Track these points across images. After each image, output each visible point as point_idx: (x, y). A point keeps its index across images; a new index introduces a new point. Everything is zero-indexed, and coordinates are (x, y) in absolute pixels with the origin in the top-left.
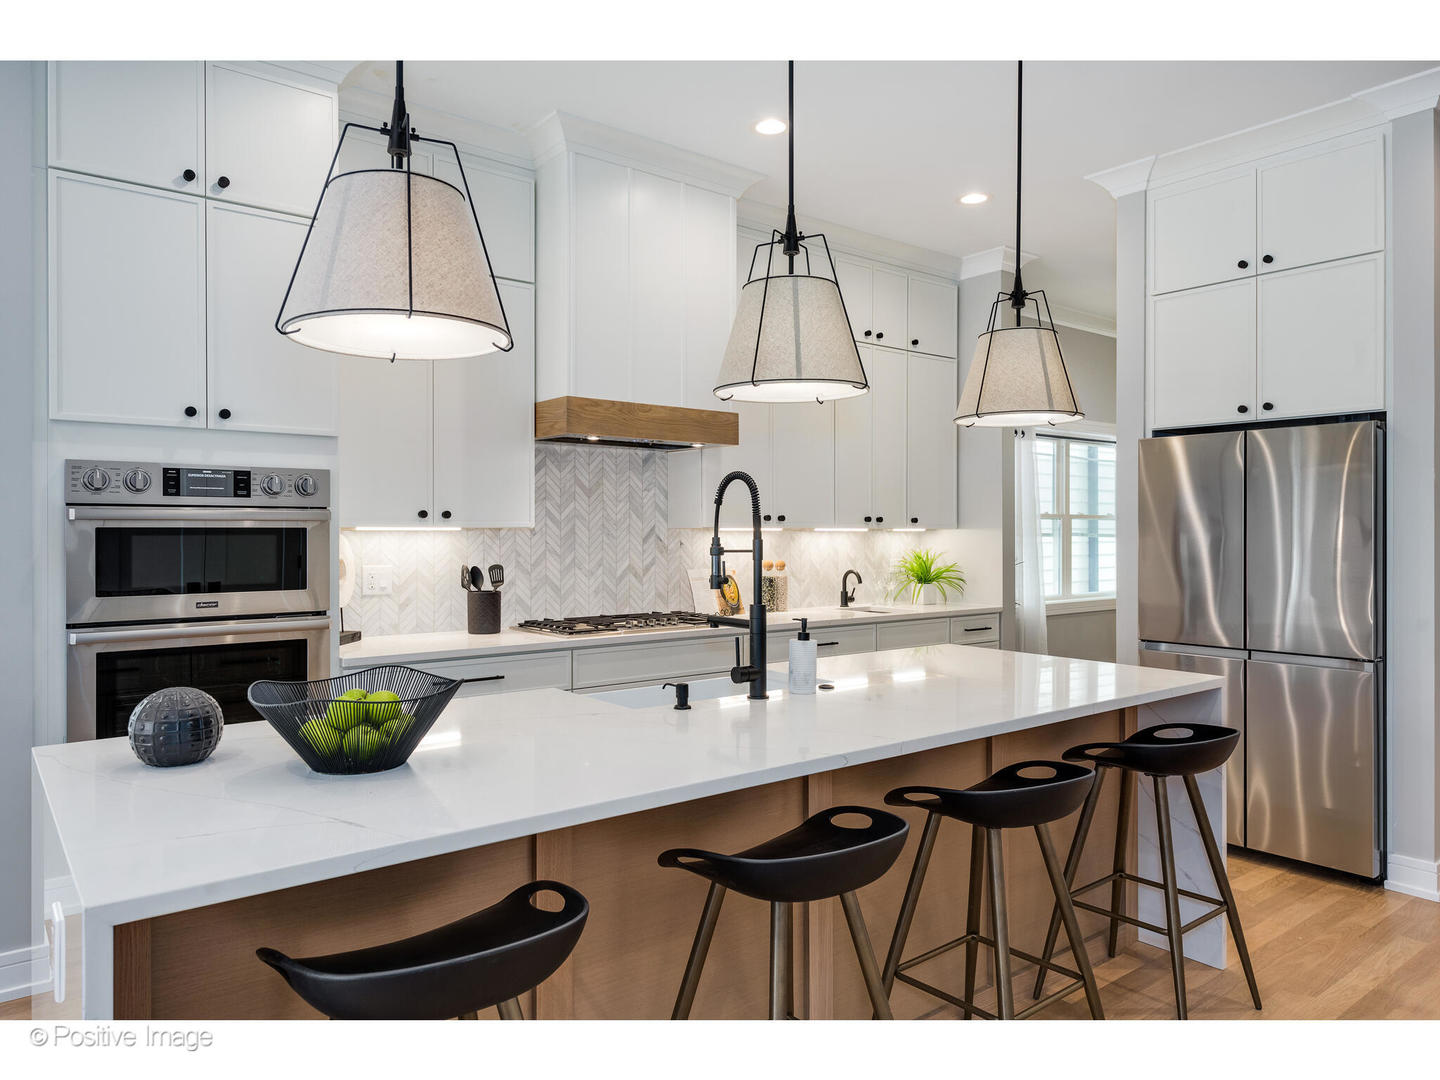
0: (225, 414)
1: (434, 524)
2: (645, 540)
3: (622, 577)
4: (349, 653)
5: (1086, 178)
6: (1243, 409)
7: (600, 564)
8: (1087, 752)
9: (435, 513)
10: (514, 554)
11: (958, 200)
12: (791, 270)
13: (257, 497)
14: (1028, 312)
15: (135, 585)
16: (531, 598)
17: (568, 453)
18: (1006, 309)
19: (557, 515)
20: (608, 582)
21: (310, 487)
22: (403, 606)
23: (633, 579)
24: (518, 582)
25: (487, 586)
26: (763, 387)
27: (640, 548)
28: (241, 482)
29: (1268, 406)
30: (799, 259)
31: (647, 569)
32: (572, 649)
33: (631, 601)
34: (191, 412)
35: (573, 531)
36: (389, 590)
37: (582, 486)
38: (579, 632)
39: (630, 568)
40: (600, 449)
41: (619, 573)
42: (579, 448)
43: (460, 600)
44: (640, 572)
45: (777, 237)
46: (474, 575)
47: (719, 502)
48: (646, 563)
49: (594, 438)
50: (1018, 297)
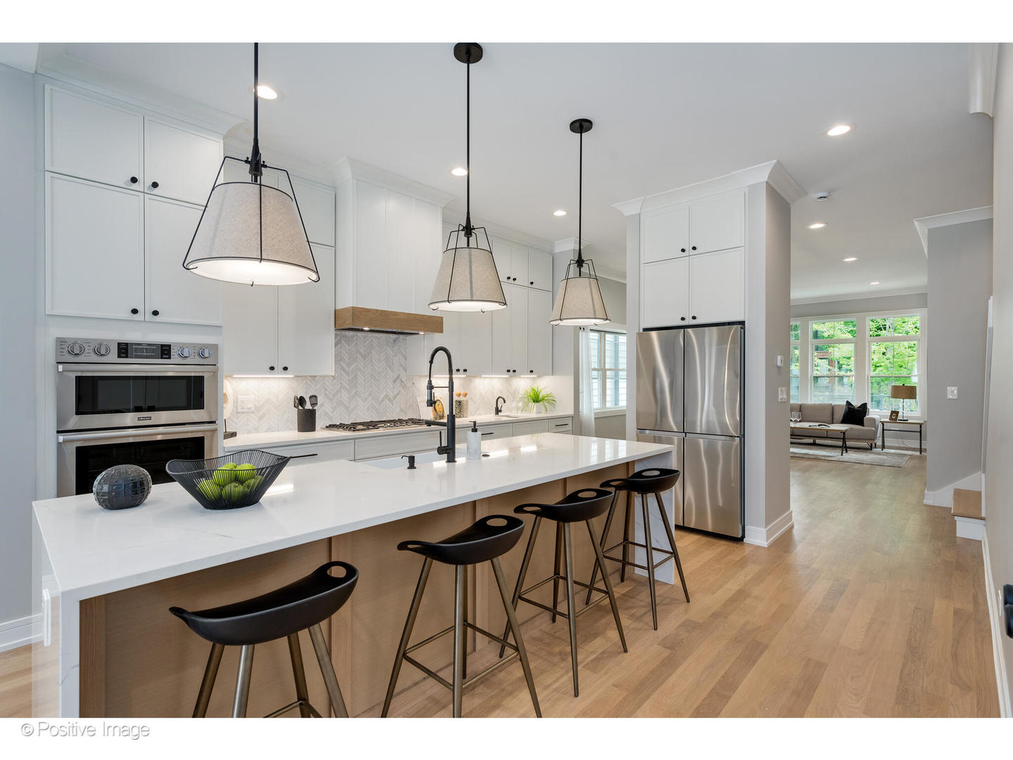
0: (155, 313)
1: (278, 374)
2: (394, 382)
3: (382, 401)
4: (229, 444)
5: (613, 206)
6: (683, 319)
7: (370, 395)
8: (611, 483)
9: (279, 367)
10: (323, 390)
11: (552, 214)
12: (468, 245)
13: (175, 358)
14: (585, 269)
15: (100, 408)
16: (333, 412)
17: (353, 337)
18: (574, 268)
19: (347, 368)
20: (374, 403)
21: (207, 353)
22: (261, 418)
23: (388, 401)
24: (325, 404)
25: (308, 406)
26: (454, 304)
27: (392, 386)
28: (165, 351)
29: (694, 318)
30: (472, 239)
31: (395, 397)
32: (355, 439)
33: (387, 413)
34: (135, 311)
35: (355, 377)
36: (253, 409)
37: (361, 354)
38: (359, 430)
39: (386, 396)
40: (370, 334)
41: (380, 399)
42: (359, 334)
43: (293, 414)
44: (392, 398)
45: (461, 228)
46: (301, 401)
47: (431, 362)
48: (395, 393)
49: (366, 329)
50: (580, 262)
